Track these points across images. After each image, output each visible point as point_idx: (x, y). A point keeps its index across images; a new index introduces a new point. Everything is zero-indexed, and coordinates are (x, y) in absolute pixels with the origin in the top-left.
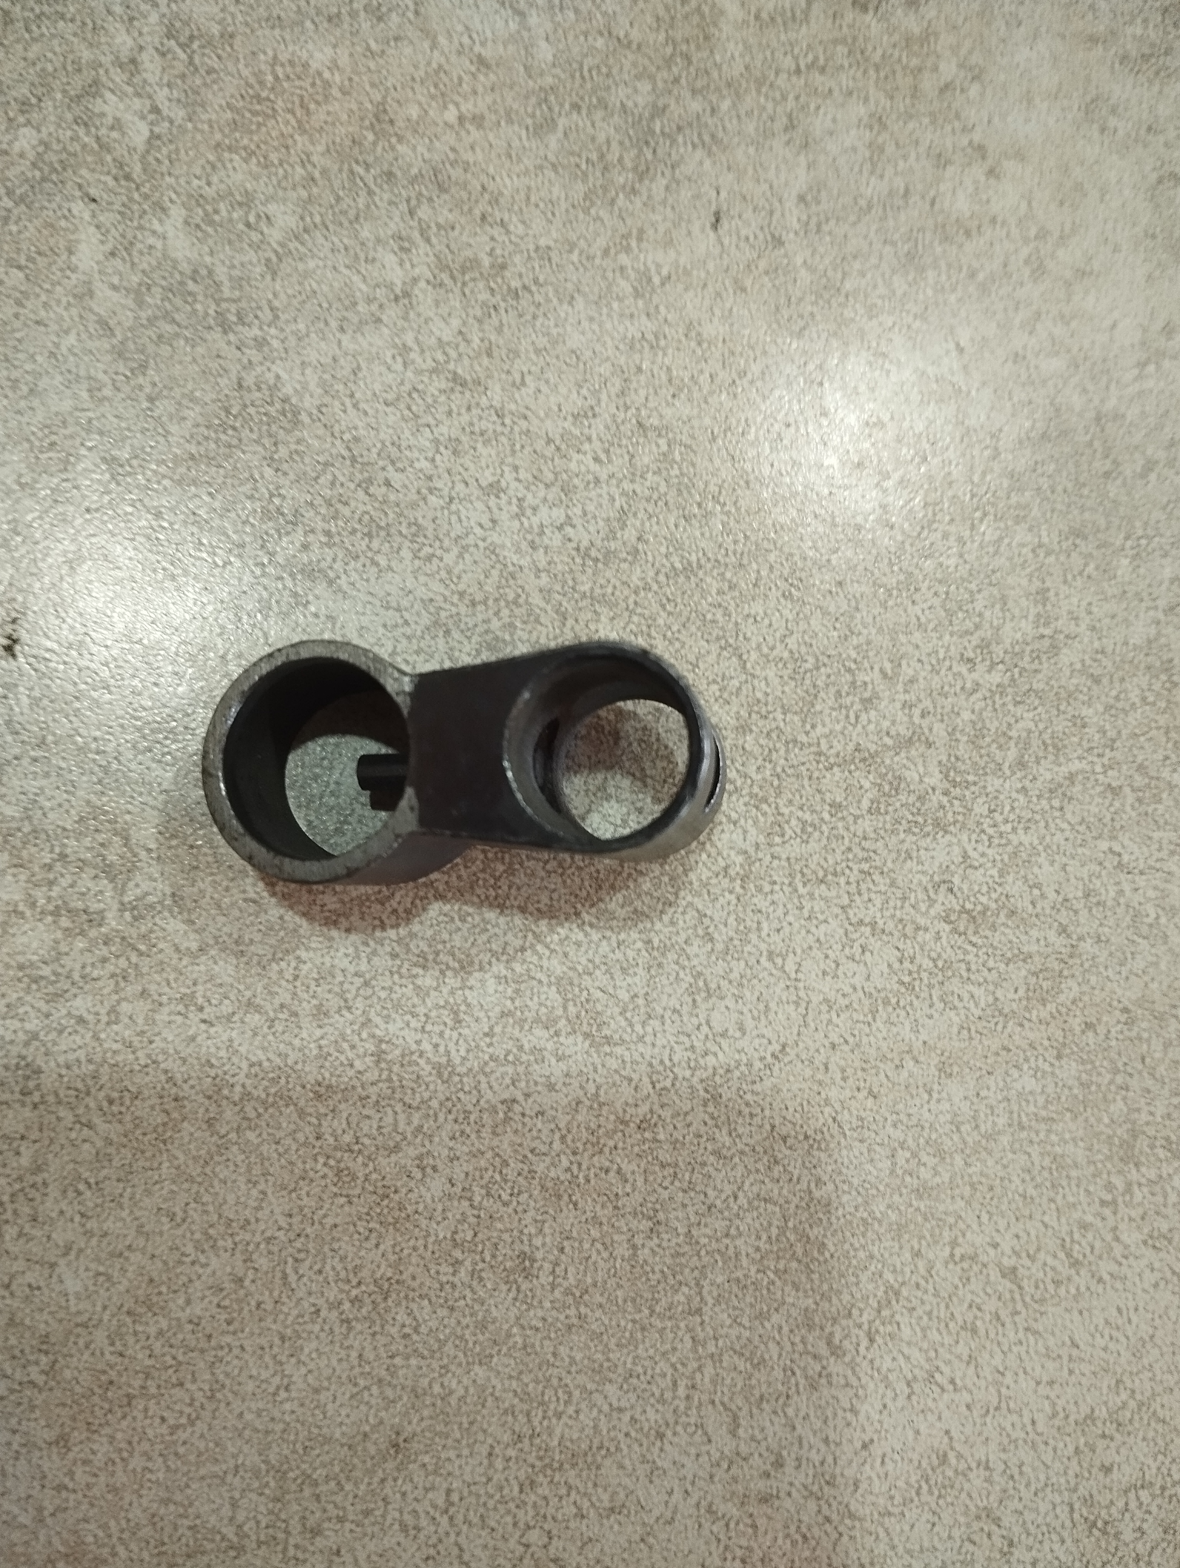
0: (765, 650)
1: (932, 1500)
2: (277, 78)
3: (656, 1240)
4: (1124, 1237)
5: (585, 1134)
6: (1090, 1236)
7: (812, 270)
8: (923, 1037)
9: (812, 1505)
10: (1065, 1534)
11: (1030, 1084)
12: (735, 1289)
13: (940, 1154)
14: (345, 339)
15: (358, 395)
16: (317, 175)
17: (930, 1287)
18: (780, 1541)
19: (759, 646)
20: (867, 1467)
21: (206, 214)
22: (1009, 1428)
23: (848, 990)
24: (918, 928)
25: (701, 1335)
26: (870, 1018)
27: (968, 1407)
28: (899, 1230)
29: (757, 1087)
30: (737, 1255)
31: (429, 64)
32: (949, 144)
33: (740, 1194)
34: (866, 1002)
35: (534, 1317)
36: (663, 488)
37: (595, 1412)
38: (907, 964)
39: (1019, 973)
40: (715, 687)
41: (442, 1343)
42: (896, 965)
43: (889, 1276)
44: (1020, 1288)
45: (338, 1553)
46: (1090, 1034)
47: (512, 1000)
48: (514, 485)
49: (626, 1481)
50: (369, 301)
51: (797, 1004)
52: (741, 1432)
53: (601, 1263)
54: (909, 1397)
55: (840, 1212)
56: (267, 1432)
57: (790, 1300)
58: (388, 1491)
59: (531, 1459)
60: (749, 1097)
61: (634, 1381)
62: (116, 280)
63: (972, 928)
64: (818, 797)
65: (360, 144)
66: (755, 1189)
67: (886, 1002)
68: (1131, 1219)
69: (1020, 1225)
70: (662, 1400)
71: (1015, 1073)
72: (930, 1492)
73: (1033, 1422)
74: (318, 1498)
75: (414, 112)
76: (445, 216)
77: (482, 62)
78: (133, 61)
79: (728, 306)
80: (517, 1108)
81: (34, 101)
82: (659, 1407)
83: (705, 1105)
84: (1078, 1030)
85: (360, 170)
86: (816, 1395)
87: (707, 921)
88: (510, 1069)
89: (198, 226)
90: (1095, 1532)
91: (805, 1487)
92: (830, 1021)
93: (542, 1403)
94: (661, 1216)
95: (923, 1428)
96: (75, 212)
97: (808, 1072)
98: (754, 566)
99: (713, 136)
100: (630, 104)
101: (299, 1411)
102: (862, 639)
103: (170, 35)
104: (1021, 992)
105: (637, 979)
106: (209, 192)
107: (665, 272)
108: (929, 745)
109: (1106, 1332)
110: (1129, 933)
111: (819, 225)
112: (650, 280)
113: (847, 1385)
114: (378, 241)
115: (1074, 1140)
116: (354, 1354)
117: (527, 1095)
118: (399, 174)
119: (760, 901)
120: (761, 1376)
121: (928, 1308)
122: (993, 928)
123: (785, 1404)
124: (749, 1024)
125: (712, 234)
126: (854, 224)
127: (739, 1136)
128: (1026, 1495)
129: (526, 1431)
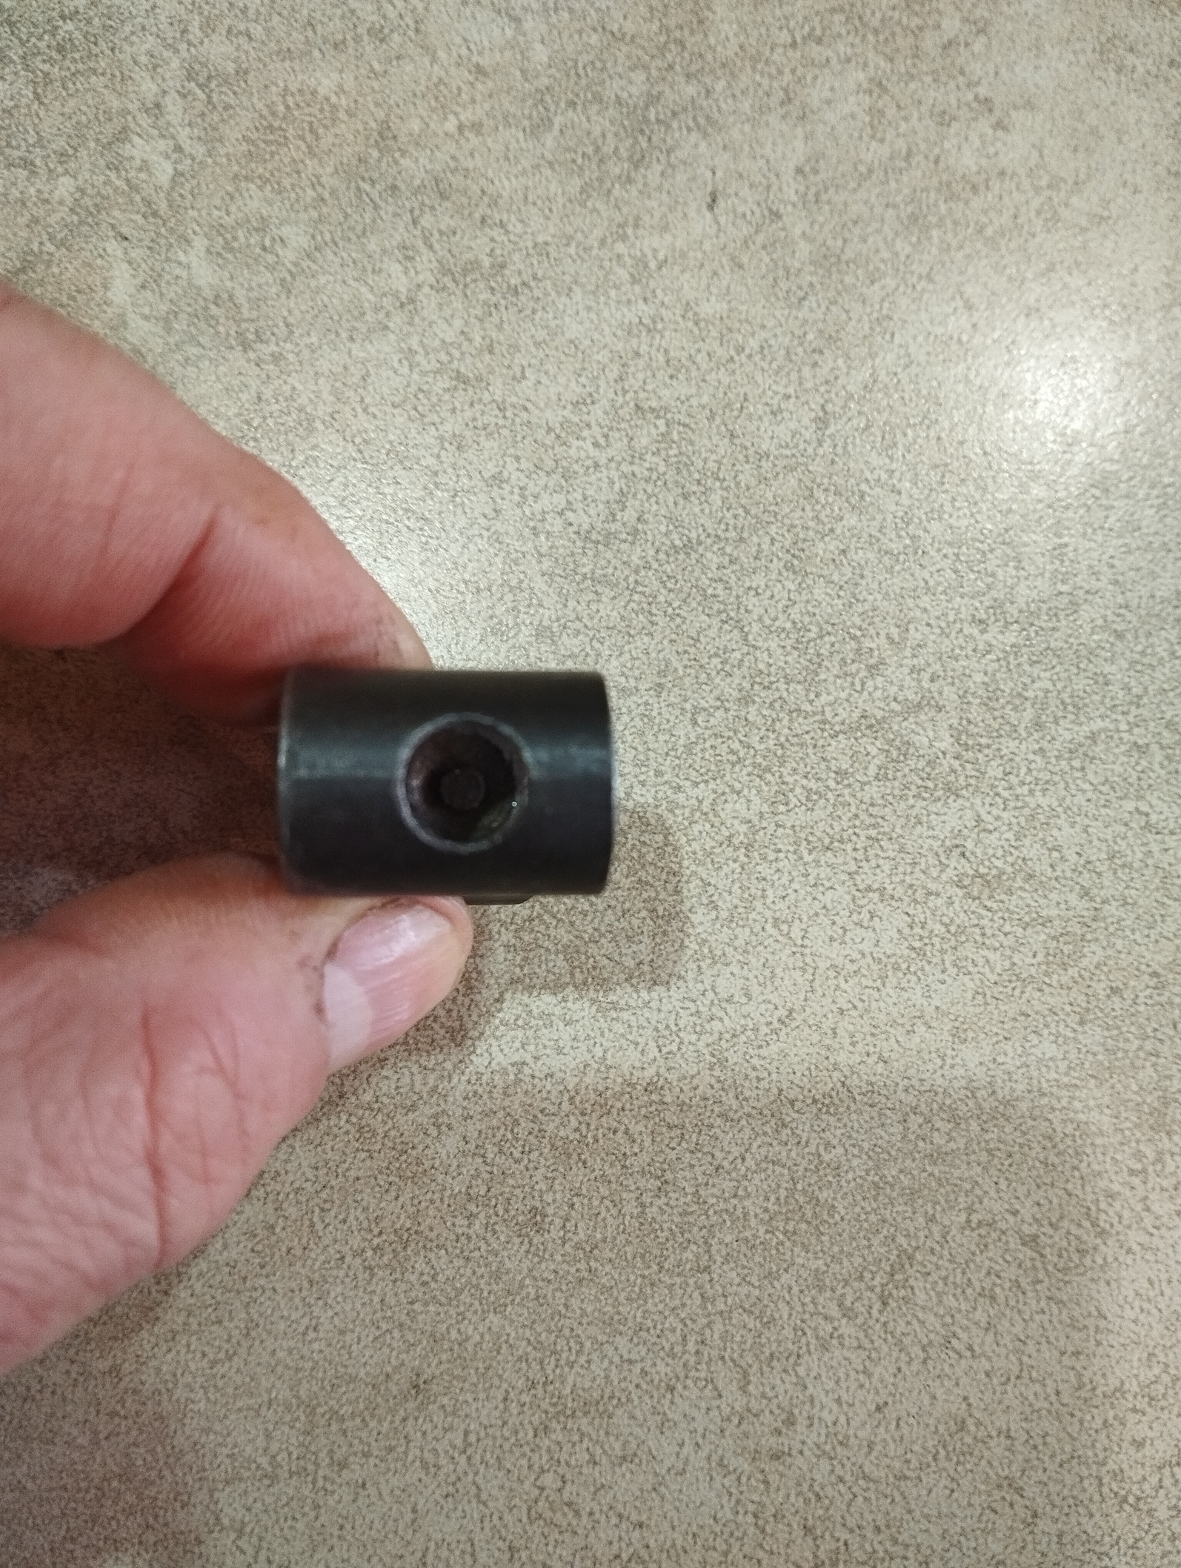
0: (768, 622)
1: (950, 1466)
2: (288, 107)
3: (664, 1200)
4: (1155, 1207)
5: (593, 1096)
6: (1117, 1205)
7: (811, 240)
8: (936, 1002)
9: (824, 1464)
10: (1094, 1508)
11: (1051, 1050)
12: (744, 1249)
13: (955, 1119)
14: (355, 348)
15: (368, 400)
16: (326, 195)
17: (946, 1252)
18: (792, 1499)
19: (760, 619)
20: (882, 1429)
21: (227, 242)
22: (1031, 1397)
23: (856, 955)
24: (929, 894)
25: (710, 1292)
26: (879, 983)
27: (987, 1375)
28: (912, 1195)
29: (764, 1052)
30: (746, 1215)
31: (429, 79)
32: (953, 101)
33: (748, 1155)
34: (875, 967)
35: (545, 1269)
36: (662, 469)
37: (606, 1363)
38: (917, 930)
39: (1038, 938)
40: (716, 661)
41: (459, 1292)
42: (907, 931)
43: (902, 1241)
44: (1042, 1255)
45: (364, 1485)
46: (1116, 999)
47: (522, 968)
48: (515, 475)
49: (637, 1431)
50: (377, 309)
51: (804, 970)
52: (751, 1388)
53: (610, 1220)
54: (925, 1362)
55: (850, 1176)
56: (298, 1370)
57: (800, 1261)
58: (409, 1428)
59: (545, 1405)
60: (755, 1061)
61: (643, 1334)
62: (146, 311)
63: (987, 891)
64: (823, 765)
65: (366, 162)
66: (763, 1151)
67: (896, 968)
68: (1162, 1189)
69: (1041, 1193)
70: (672, 1355)
71: (1034, 1039)
72: (948, 1458)
73: (1058, 1393)
74: (345, 1433)
75: (416, 126)
76: (446, 222)
77: (479, 70)
78: (158, 105)
79: (724, 283)
80: (527, 1071)
81: (71, 152)
82: (670, 1361)
83: (711, 1069)
84: (1102, 994)
85: (366, 186)
86: (827, 1355)
87: (711, 890)
88: (520, 1033)
89: (219, 254)
90: (1126, 1507)
91: (818, 1447)
92: (837, 988)
93: (554, 1352)
94: (669, 1176)
95: (939, 1393)
96: (109, 250)
97: (816, 1037)
98: (755, 539)
99: (708, 118)
100: (625, 95)
101: (327, 1351)
102: (867, 606)
103: (189, 78)
104: (1040, 957)
105: (642, 947)
106: (228, 221)
107: (661, 256)
108: (940, 709)
109: (1137, 1304)
110: (1158, 895)
111: (817, 195)
112: (646, 266)
113: (860, 1347)
114: (384, 251)
115: (1098, 1106)
116: (376, 1299)
117: (537, 1058)
118: (403, 187)
119: (765, 870)
120: (771, 1334)
121: (944, 1273)
122: (1010, 892)
123: (796, 1364)
124: (755, 990)
125: (708, 215)
126: (855, 190)
127: (746, 1099)
128: (1052, 1467)
129: (540, 1377)
